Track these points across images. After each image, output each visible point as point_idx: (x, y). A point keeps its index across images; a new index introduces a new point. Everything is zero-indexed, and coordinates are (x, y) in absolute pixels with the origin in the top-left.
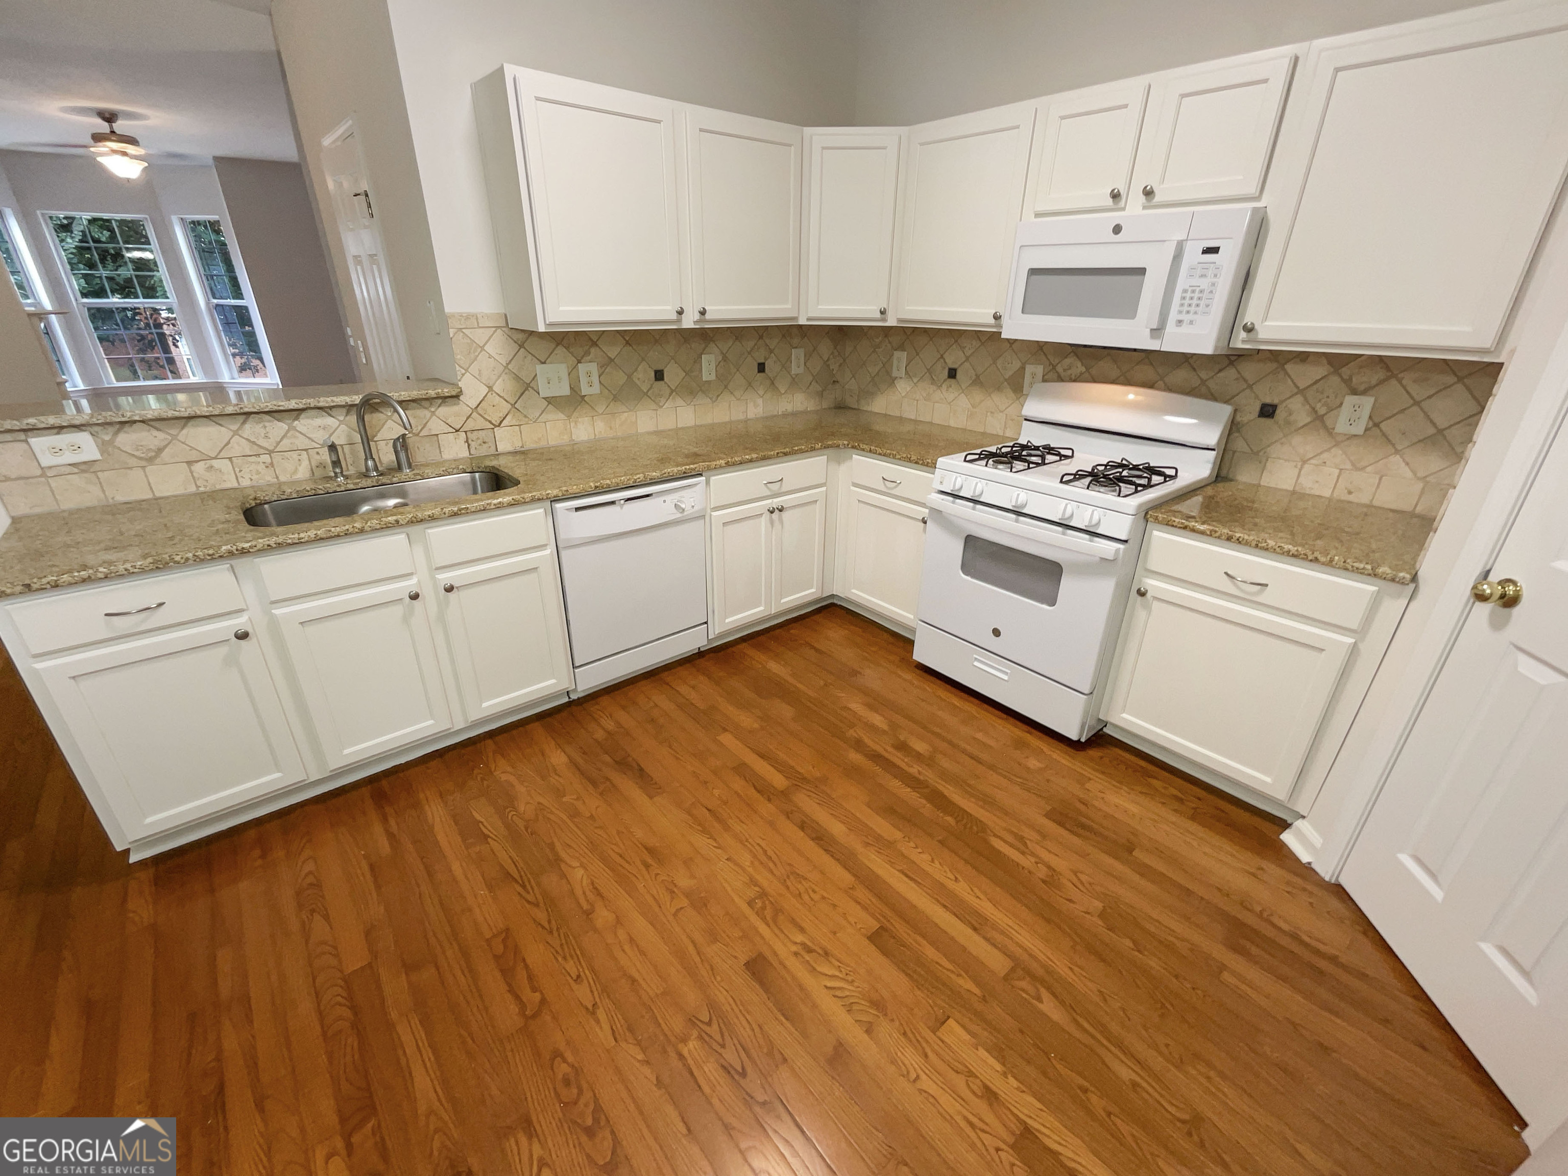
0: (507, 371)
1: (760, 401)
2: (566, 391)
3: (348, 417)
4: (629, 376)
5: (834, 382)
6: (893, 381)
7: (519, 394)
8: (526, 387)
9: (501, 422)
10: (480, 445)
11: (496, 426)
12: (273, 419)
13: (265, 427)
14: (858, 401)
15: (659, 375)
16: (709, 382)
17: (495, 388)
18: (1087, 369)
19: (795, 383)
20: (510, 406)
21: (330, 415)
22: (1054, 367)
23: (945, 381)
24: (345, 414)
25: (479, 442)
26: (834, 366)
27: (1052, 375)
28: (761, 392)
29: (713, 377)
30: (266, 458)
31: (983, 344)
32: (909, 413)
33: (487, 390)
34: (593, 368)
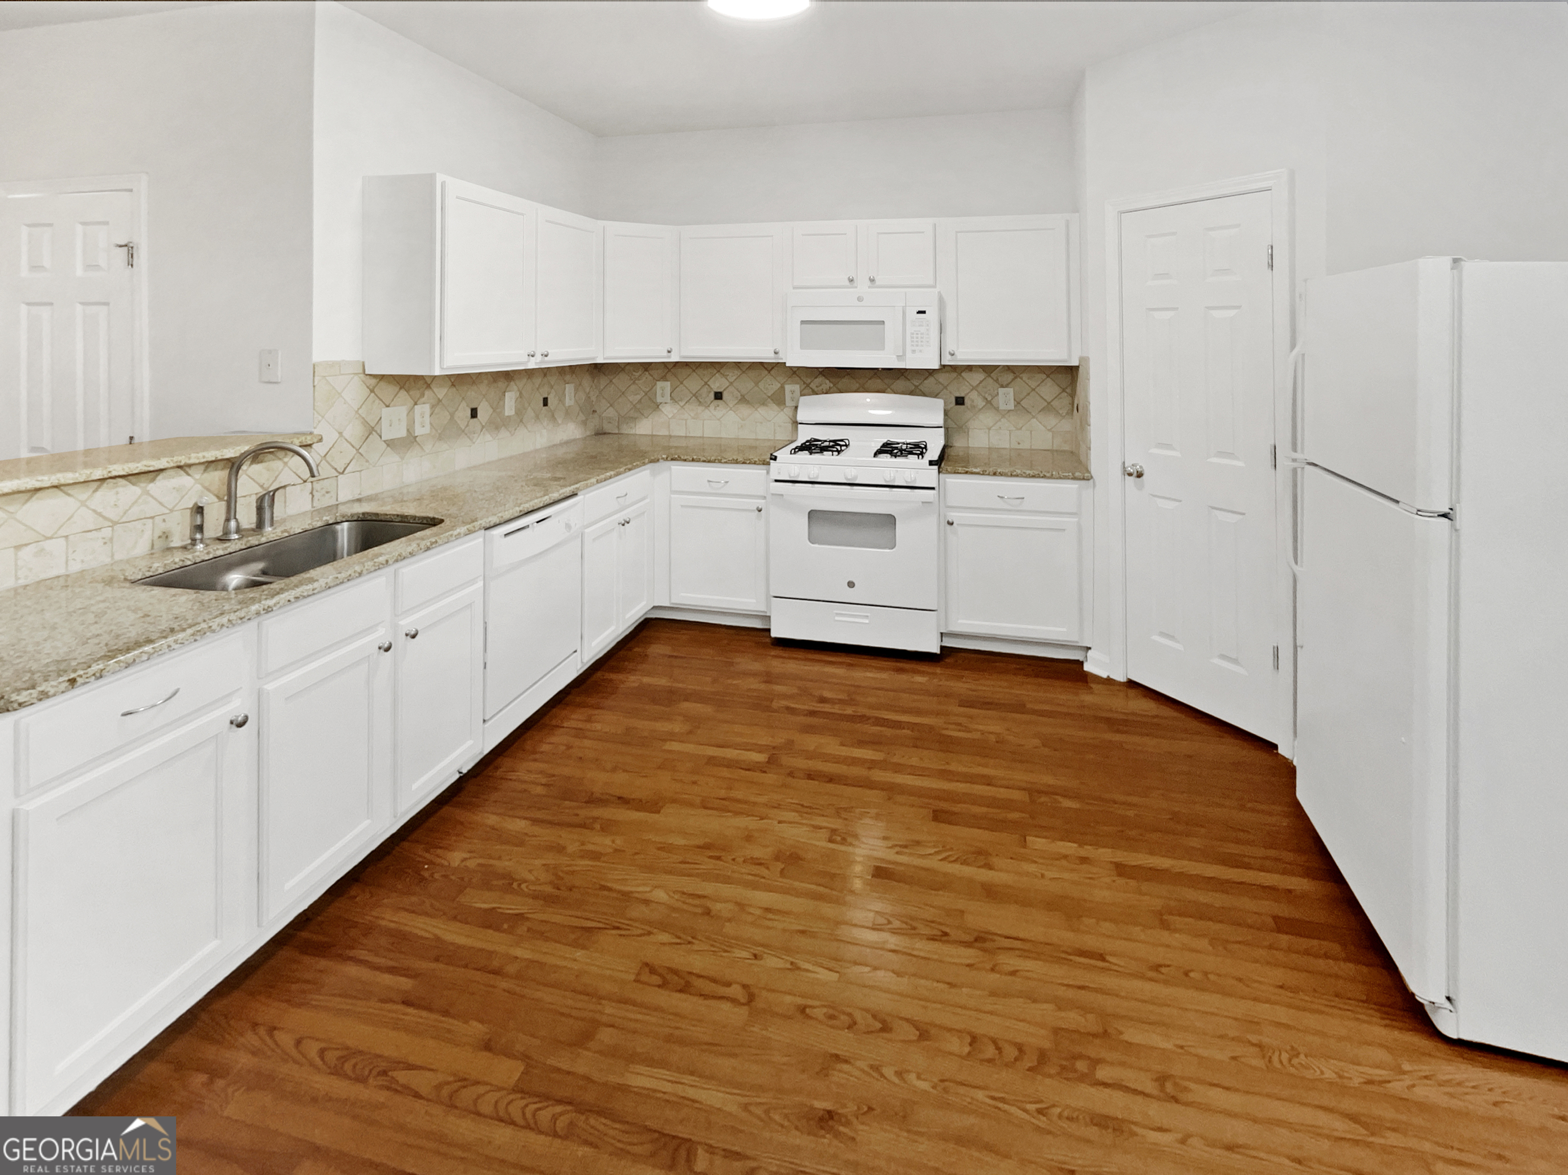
0: (357, 416)
1: (544, 432)
2: (403, 433)
3: (206, 475)
4: (452, 415)
5: (594, 411)
6: (658, 406)
7: (364, 438)
8: (371, 430)
9: (345, 469)
10: (324, 495)
11: (340, 473)
12: (128, 483)
13: (117, 493)
14: (618, 427)
15: (474, 413)
16: (509, 417)
17: (344, 434)
18: (834, 385)
19: (568, 413)
20: (355, 451)
21: (188, 474)
22: (808, 385)
23: (712, 402)
24: (202, 472)
25: (323, 492)
26: (594, 398)
27: (807, 391)
28: (545, 424)
29: (513, 413)
30: (107, 532)
31: (744, 372)
32: (678, 430)
33: (337, 435)
34: (427, 408)
